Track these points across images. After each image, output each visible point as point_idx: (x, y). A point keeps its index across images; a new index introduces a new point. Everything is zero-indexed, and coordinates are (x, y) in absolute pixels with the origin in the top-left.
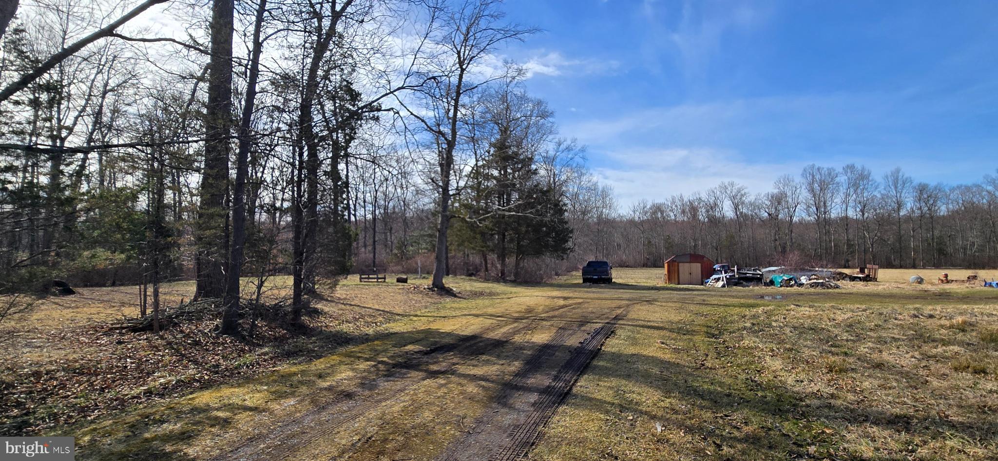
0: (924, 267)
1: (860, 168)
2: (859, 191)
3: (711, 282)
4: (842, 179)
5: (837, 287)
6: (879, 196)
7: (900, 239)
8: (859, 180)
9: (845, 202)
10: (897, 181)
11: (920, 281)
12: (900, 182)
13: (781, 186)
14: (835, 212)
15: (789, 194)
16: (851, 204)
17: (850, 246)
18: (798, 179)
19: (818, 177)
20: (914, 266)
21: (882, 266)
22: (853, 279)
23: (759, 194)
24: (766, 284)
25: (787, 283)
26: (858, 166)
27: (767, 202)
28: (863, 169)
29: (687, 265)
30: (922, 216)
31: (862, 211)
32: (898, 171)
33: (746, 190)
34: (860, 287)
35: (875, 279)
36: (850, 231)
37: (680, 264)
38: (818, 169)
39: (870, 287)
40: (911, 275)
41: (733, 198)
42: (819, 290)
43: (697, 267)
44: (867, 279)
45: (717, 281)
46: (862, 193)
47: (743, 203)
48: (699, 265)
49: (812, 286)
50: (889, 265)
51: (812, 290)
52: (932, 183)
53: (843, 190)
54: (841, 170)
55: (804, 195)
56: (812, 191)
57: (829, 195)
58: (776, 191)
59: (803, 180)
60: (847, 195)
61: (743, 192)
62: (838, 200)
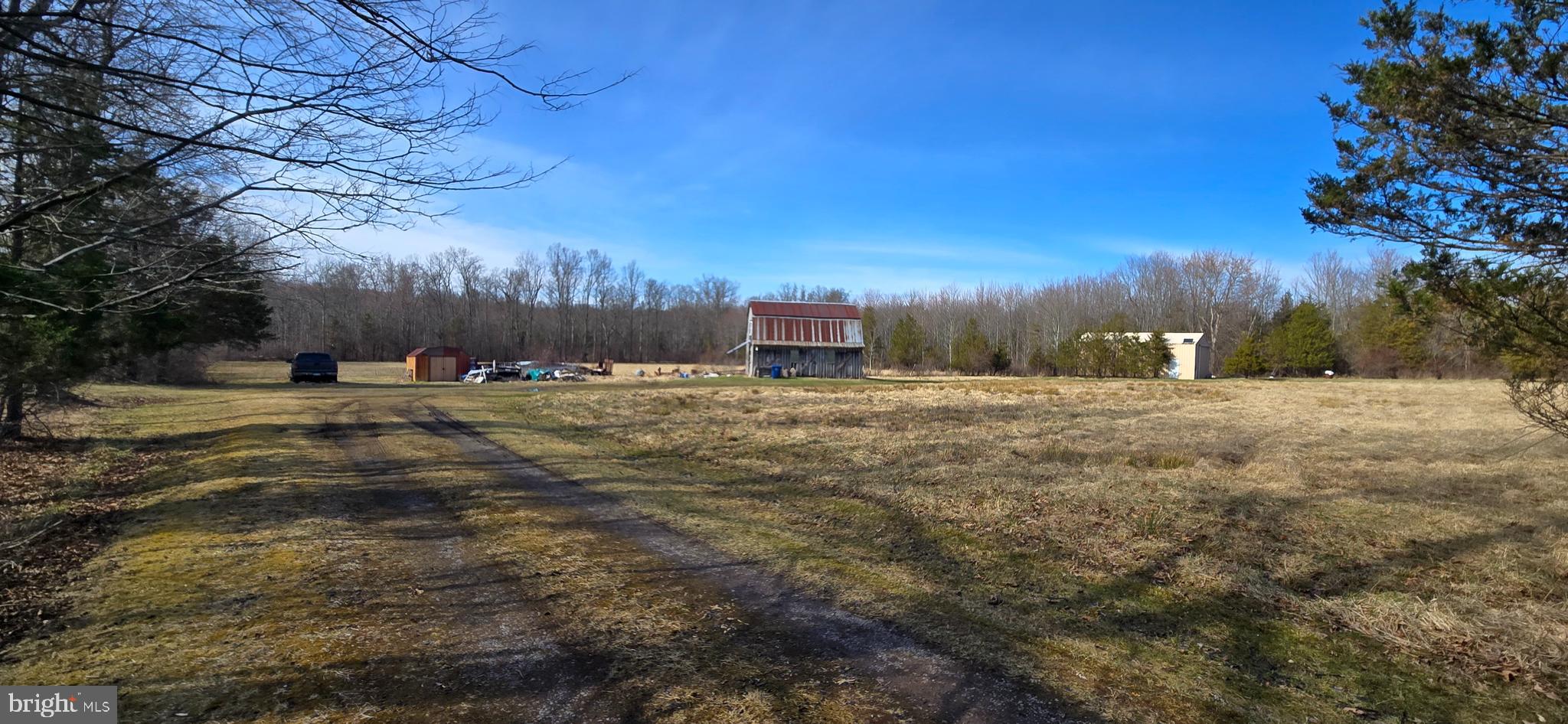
0: (648, 362)
1: (602, 255)
2: (600, 280)
3: (468, 378)
4: (586, 264)
5: (584, 380)
6: (617, 287)
7: (631, 334)
8: (602, 268)
9: (587, 290)
10: (632, 273)
11: (642, 374)
12: (635, 276)
13: (523, 262)
14: (577, 298)
15: (532, 274)
16: (593, 293)
17: (589, 338)
18: (543, 257)
19: (563, 258)
20: (641, 361)
21: (616, 361)
22: (593, 373)
23: (496, 269)
24: (524, 379)
25: (543, 378)
26: (601, 253)
27: (505, 280)
28: (605, 257)
29: (440, 359)
30: (650, 310)
31: (602, 301)
32: (634, 263)
33: (480, 263)
34: (600, 379)
35: (609, 374)
36: (590, 322)
37: (432, 359)
38: (564, 250)
39: (607, 380)
40: (636, 368)
41: (464, 270)
42: (570, 382)
43: (451, 362)
44: (605, 373)
45: (477, 377)
46: (603, 282)
47: (476, 279)
48: (454, 359)
49: (564, 379)
50: (622, 360)
51: (565, 383)
52: (659, 281)
53: (586, 276)
54: (585, 254)
55: (547, 277)
56: (556, 273)
57: (573, 281)
58: (516, 268)
59: (548, 260)
60: (590, 283)
61: (477, 264)
62: (580, 287)
